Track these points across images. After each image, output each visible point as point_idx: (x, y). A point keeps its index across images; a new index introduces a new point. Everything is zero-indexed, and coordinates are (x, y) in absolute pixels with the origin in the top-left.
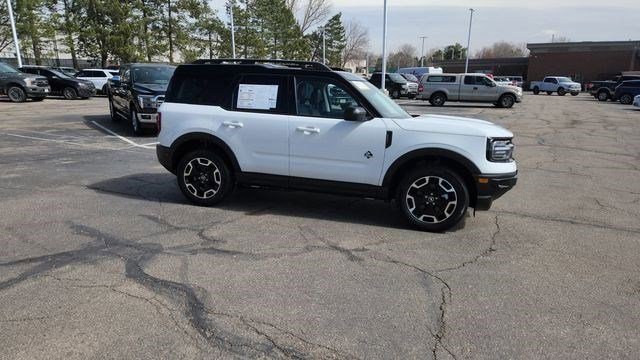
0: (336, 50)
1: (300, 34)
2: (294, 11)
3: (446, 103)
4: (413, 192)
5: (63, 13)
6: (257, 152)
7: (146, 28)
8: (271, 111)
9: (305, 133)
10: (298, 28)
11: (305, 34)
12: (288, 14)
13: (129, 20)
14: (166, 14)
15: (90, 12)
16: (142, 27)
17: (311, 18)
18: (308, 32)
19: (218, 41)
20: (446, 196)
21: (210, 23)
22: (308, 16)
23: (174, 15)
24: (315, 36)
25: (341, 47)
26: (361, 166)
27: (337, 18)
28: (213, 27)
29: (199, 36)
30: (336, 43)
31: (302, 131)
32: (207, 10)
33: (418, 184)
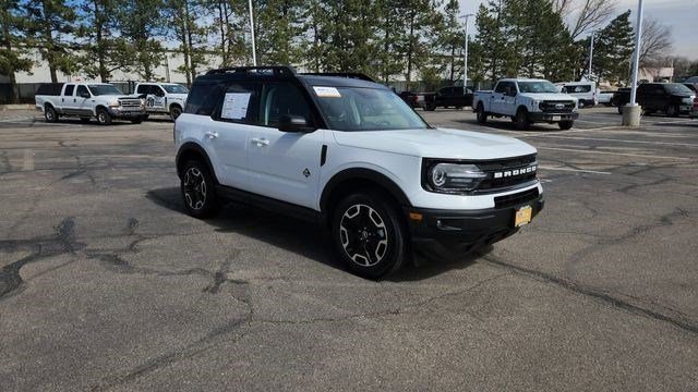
0: (618, 57)
1: (569, 41)
2: (563, 15)
4: (347, 223)
7: (387, 48)
8: (243, 121)
9: (259, 145)
10: (566, 34)
11: (576, 40)
12: (555, 20)
13: (370, 41)
16: (383, 47)
17: (588, 21)
18: (581, 37)
19: (461, 56)
20: (382, 233)
21: (455, 36)
22: (583, 18)
23: (416, 32)
24: (587, 43)
25: (627, 53)
26: (301, 186)
27: (624, 17)
28: (457, 41)
29: (441, 52)
30: (620, 47)
31: (256, 143)
32: (453, 24)
33: (350, 214)
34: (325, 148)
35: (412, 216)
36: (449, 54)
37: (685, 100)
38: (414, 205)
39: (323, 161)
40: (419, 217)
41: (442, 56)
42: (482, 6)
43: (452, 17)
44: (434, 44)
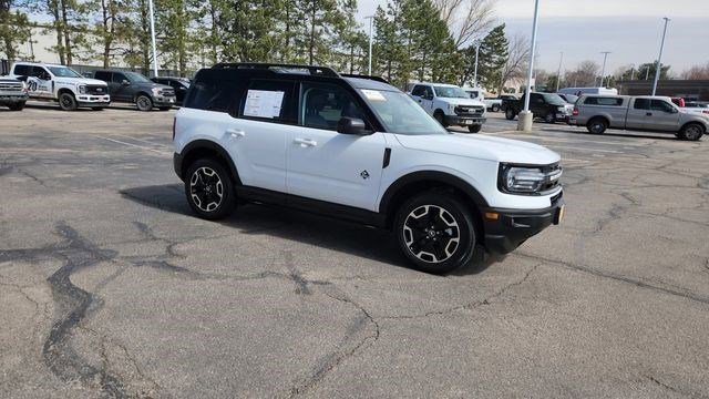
0: (494, 66)
1: (455, 48)
2: (448, 23)
3: (607, 131)
4: (412, 222)
5: (210, 26)
6: (256, 165)
7: (287, 42)
8: (274, 120)
9: (303, 145)
10: (452, 42)
11: (460, 48)
12: (442, 27)
13: (272, 33)
14: (310, 27)
15: (235, 25)
16: (284, 40)
17: (470, 31)
18: (465, 46)
19: (360, 56)
20: (450, 232)
21: (355, 36)
22: (465, 29)
23: (318, 28)
24: (471, 51)
25: (501, 63)
26: (356, 187)
27: (499, 30)
28: (359, 41)
29: (341, 50)
30: (496, 58)
31: (299, 143)
32: (352, 23)
33: (417, 213)
34: (388, 151)
35: (488, 215)
36: (349, 52)
37: (560, 109)
38: (491, 205)
39: (386, 163)
40: (496, 216)
41: (342, 54)
42: (379, 8)
43: (350, 16)
44: (335, 42)
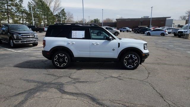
0: (64, 19)
1: (53, 15)
2: (50, 8)
4: (126, 59)
6: (80, 51)
8: (83, 38)
9: (95, 44)
10: (52, 13)
11: (54, 15)
12: (48, 9)
14: (6, 7)
17: (56, 10)
18: (55, 14)
19: (25, 16)
21: (22, 10)
22: (54, 9)
23: (10, 8)
24: (57, 15)
25: (65, 19)
26: (111, 53)
27: (63, 10)
28: (24, 12)
29: (18, 15)
30: (64, 17)
35: (143, 55)
36: (21, 15)
38: (144, 52)
39: (119, 46)
42: (29, 2)
43: (21, 5)
44: (16, 12)
